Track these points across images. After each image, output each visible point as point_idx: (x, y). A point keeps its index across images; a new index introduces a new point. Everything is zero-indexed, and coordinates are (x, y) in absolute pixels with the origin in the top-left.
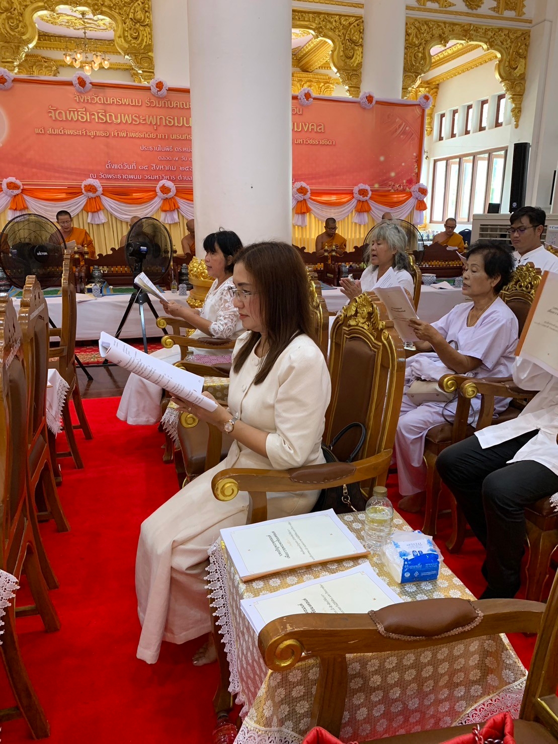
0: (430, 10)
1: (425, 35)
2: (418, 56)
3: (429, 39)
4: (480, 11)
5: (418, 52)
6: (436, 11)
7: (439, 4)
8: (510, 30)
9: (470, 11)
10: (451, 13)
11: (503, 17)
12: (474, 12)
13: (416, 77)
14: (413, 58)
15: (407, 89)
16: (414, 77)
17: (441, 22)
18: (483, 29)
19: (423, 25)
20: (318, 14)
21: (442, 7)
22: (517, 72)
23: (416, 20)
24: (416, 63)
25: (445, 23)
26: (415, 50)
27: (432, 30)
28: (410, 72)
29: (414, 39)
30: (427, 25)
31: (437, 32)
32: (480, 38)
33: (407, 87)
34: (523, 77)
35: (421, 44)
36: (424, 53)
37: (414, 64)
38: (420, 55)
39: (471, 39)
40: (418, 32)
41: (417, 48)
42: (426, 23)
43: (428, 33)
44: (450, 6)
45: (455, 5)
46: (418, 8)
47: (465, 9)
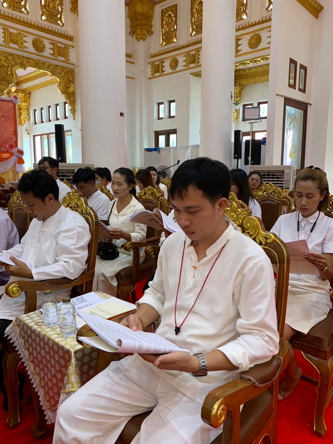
0: (13, 48)
1: (11, 61)
2: (8, 73)
3: (14, 64)
4: (43, 54)
5: (8, 70)
6: (16, 49)
7: (18, 45)
8: (63, 67)
9: (38, 53)
10: (26, 52)
11: (58, 60)
12: (41, 54)
13: (9, 85)
14: (5, 74)
15: (3, 91)
16: (7, 84)
17: (21, 56)
18: (47, 64)
19: (9, 56)
21: (20, 48)
22: (71, 90)
23: (4, 52)
24: (7, 77)
25: (23, 57)
26: (5, 69)
27: (16, 60)
28: (4, 81)
29: (4, 63)
30: (12, 56)
31: (19, 61)
32: (46, 69)
33: (3, 90)
34: (73, 93)
35: (9, 66)
36: (12, 72)
37: (6, 77)
38: (9, 73)
39: (40, 68)
40: (6, 59)
41: (6, 68)
42: (11, 55)
43: (13, 61)
44: (25, 48)
45: (28, 48)
46: (4, 45)
47: (35, 52)
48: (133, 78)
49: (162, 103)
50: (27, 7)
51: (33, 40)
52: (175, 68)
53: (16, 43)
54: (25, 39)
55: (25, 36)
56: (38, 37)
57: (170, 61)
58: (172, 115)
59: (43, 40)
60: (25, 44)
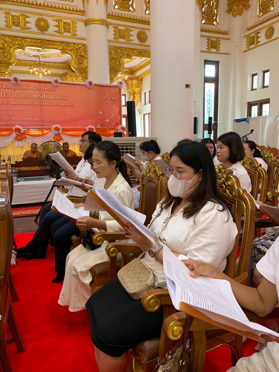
0: (121, 43)
1: (119, 54)
2: (117, 64)
3: (121, 56)
4: (146, 43)
5: (117, 62)
6: (124, 43)
7: (125, 39)
9: (141, 43)
10: (132, 44)
12: (143, 44)
13: (117, 73)
14: (114, 65)
15: (113, 79)
17: (128, 48)
18: (148, 52)
19: (118, 49)
20: (63, 42)
21: (127, 41)
23: (114, 47)
24: (116, 67)
25: (129, 48)
26: (115, 61)
27: (123, 52)
28: (113, 71)
29: (114, 55)
30: (120, 49)
31: (125, 53)
32: (148, 56)
33: (113, 78)
35: (117, 58)
36: (120, 63)
37: (115, 67)
38: (118, 63)
39: (143, 56)
40: (116, 53)
41: (116, 60)
42: (120, 48)
43: (121, 53)
44: (131, 41)
45: (133, 40)
46: (115, 41)
47: (139, 42)
48: (228, 54)
49: (256, 74)
50: (134, 6)
51: (137, 33)
52: (271, 37)
53: (123, 38)
54: (131, 33)
55: (131, 31)
56: (141, 30)
57: (266, 31)
58: (266, 84)
59: (146, 31)
60: (131, 38)
